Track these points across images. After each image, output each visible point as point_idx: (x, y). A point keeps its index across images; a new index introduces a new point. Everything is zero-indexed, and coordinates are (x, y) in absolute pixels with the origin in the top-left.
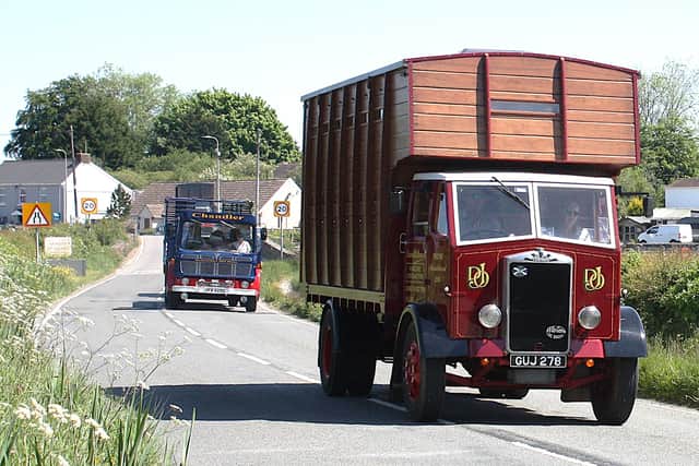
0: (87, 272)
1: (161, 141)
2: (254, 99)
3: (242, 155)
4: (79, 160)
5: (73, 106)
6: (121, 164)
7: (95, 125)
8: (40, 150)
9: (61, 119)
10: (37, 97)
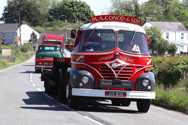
0: (16, 61)
1: (51, 17)
2: (82, 2)
3: (78, 22)
4: (22, 23)
5: (22, 5)
6: (38, 25)
7: (29, 11)
8: (11, 20)
9: (18, 9)
10: (11, 2)
